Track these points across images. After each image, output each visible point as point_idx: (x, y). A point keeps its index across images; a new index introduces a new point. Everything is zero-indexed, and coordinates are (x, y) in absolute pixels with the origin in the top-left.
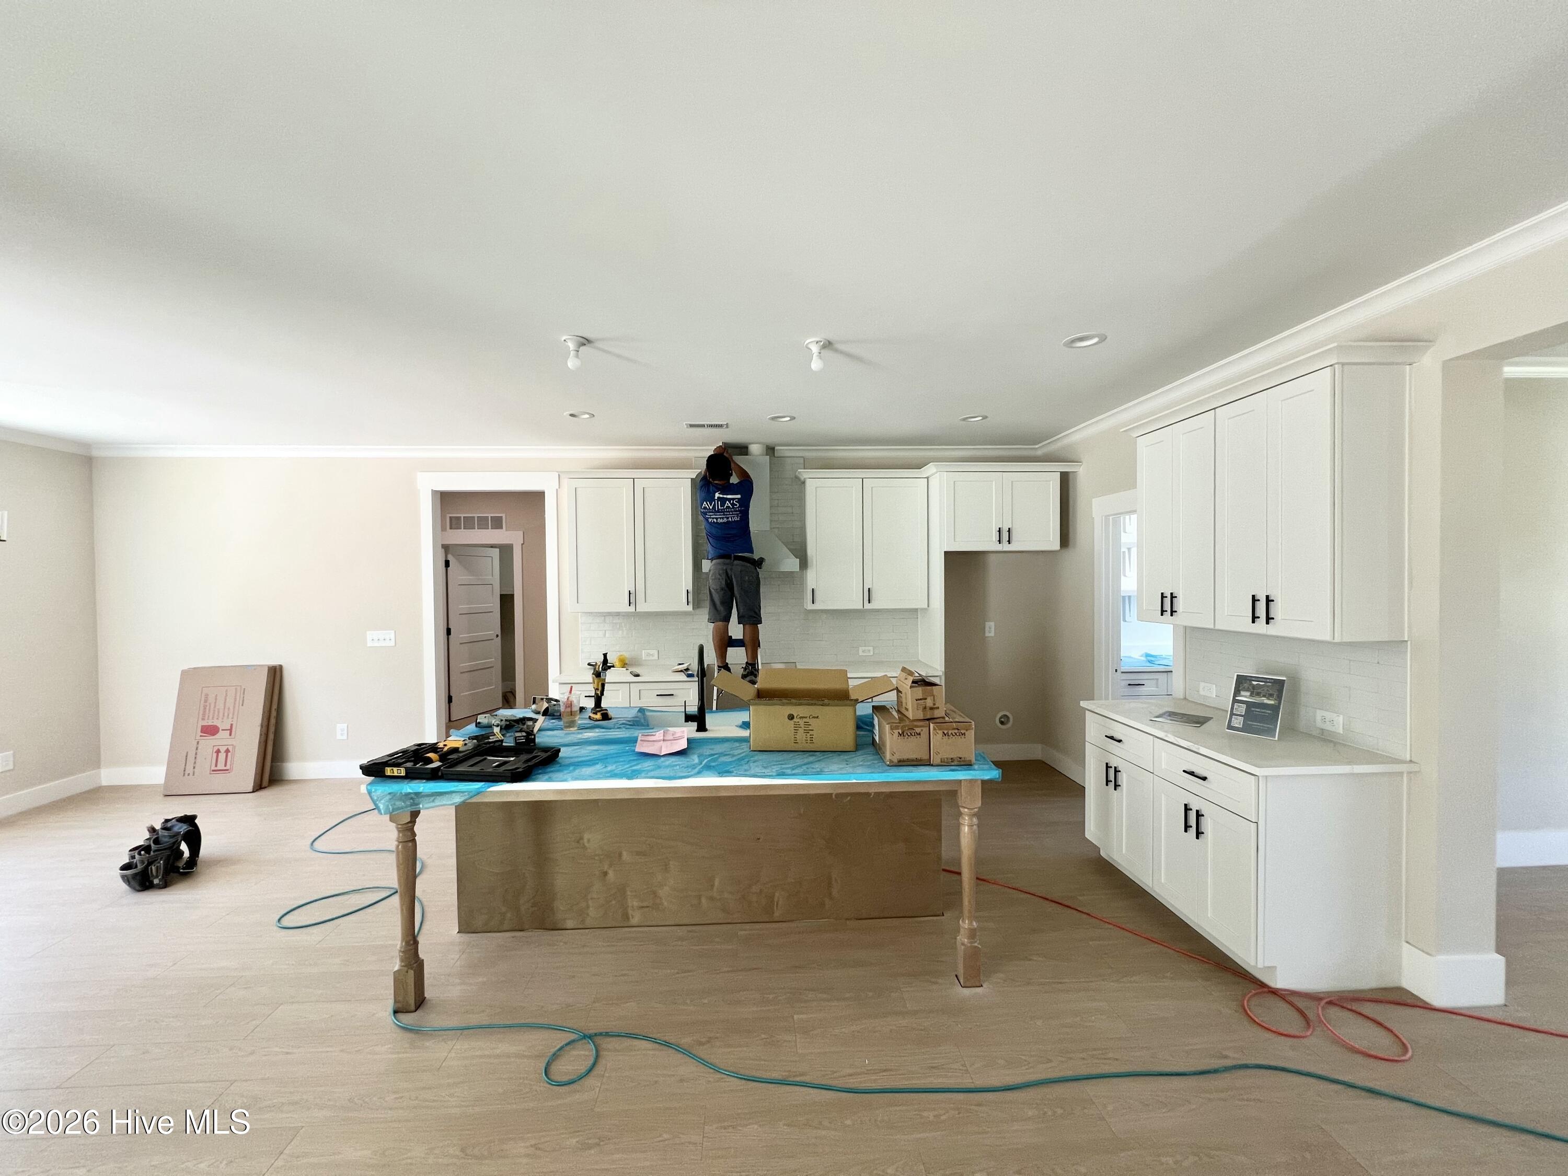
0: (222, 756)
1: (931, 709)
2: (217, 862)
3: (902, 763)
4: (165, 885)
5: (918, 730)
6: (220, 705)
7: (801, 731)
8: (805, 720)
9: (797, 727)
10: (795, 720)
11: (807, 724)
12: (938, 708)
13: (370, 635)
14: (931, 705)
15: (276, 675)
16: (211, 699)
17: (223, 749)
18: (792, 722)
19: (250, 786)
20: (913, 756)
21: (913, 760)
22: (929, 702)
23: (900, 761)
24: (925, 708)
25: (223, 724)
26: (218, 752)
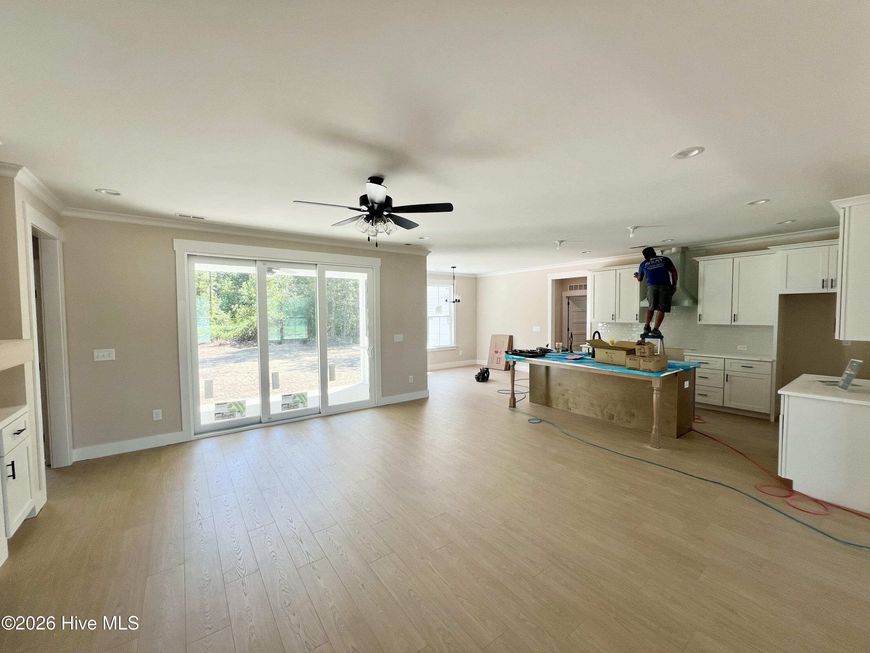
0: (499, 359)
1: (643, 353)
2: (493, 381)
3: (630, 369)
4: (482, 381)
5: (636, 359)
6: (499, 345)
7: (609, 358)
8: (611, 354)
9: (608, 356)
10: (608, 354)
11: (611, 355)
12: (646, 353)
13: (534, 327)
14: (643, 352)
15: (511, 338)
16: (497, 344)
17: (499, 358)
18: (607, 354)
19: (504, 369)
20: (635, 367)
21: (634, 368)
22: (642, 351)
23: (630, 368)
24: (641, 352)
25: (499, 351)
26: (498, 358)
